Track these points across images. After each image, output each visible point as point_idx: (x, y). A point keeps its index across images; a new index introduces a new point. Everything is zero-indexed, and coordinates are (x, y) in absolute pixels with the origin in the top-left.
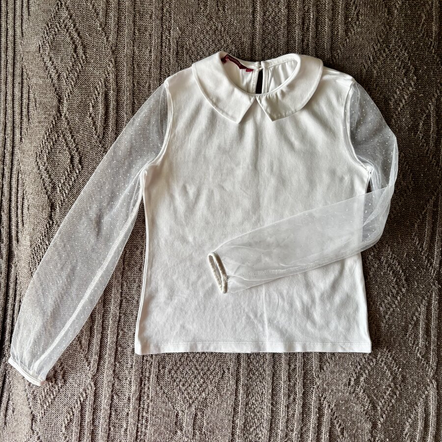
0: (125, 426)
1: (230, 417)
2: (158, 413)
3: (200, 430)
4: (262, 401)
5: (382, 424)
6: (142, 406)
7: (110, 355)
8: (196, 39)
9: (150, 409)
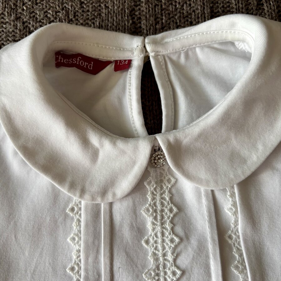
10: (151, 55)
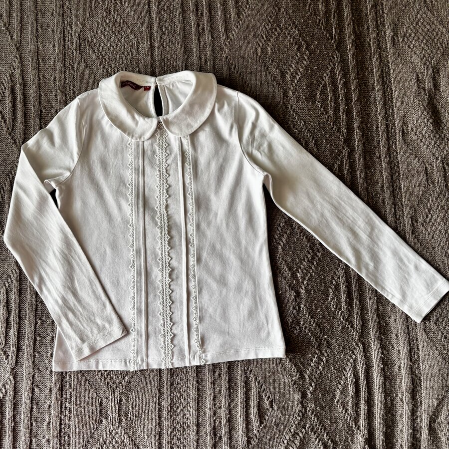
0: (47, 420)
1: (155, 399)
2: (81, 402)
3: (126, 416)
4: (187, 380)
5: (311, 393)
6: (64, 396)
7: (29, 346)
8: (97, 31)
9: (73, 399)
10: (158, 85)
